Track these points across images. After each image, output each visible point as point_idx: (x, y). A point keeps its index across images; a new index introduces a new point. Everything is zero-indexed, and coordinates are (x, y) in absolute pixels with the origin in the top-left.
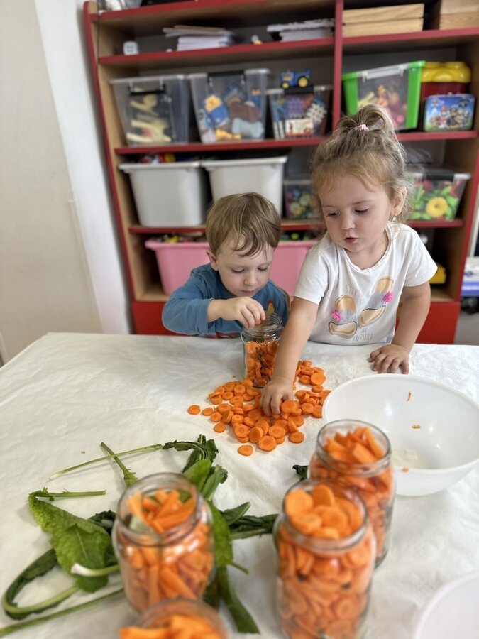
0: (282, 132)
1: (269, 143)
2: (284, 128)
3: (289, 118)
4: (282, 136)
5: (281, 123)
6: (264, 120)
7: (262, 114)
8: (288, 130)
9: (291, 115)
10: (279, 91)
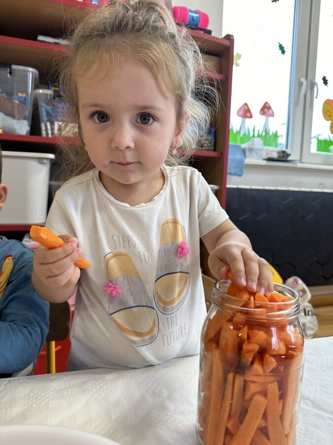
0: (50, 132)
1: (35, 139)
2: (52, 129)
3: (58, 120)
4: (50, 136)
5: (48, 124)
6: (30, 119)
7: (28, 112)
8: (56, 131)
9: (60, 118)
10: (49, 92)
